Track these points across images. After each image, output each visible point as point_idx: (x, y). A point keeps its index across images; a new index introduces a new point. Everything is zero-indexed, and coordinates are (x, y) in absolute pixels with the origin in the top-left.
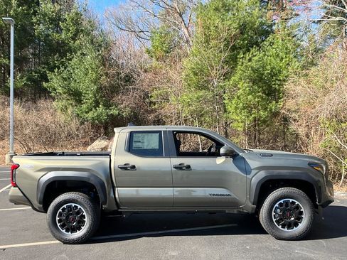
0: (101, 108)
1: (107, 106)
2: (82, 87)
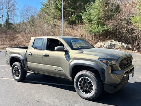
0: (99, 28)
2: (92, 17)
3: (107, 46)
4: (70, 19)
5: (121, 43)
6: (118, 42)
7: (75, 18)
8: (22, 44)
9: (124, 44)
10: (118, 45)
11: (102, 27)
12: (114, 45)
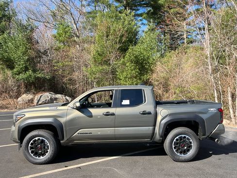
0: (31, 73)
1: (34, 71)
3: (46, 100)
5: (65, 97)
6: (59, 95)
10: (62, 98)
12: (55, 98)
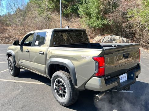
0: (99, 21)
3: (107, 40)
4: (65, 12)
5: (122, 38)
6: (118, 37)
7: (71, 11)
8: (14, 38)
9: (124, 39)
10: (119, 39)
11: (102, 21)
12: (114, 40)
